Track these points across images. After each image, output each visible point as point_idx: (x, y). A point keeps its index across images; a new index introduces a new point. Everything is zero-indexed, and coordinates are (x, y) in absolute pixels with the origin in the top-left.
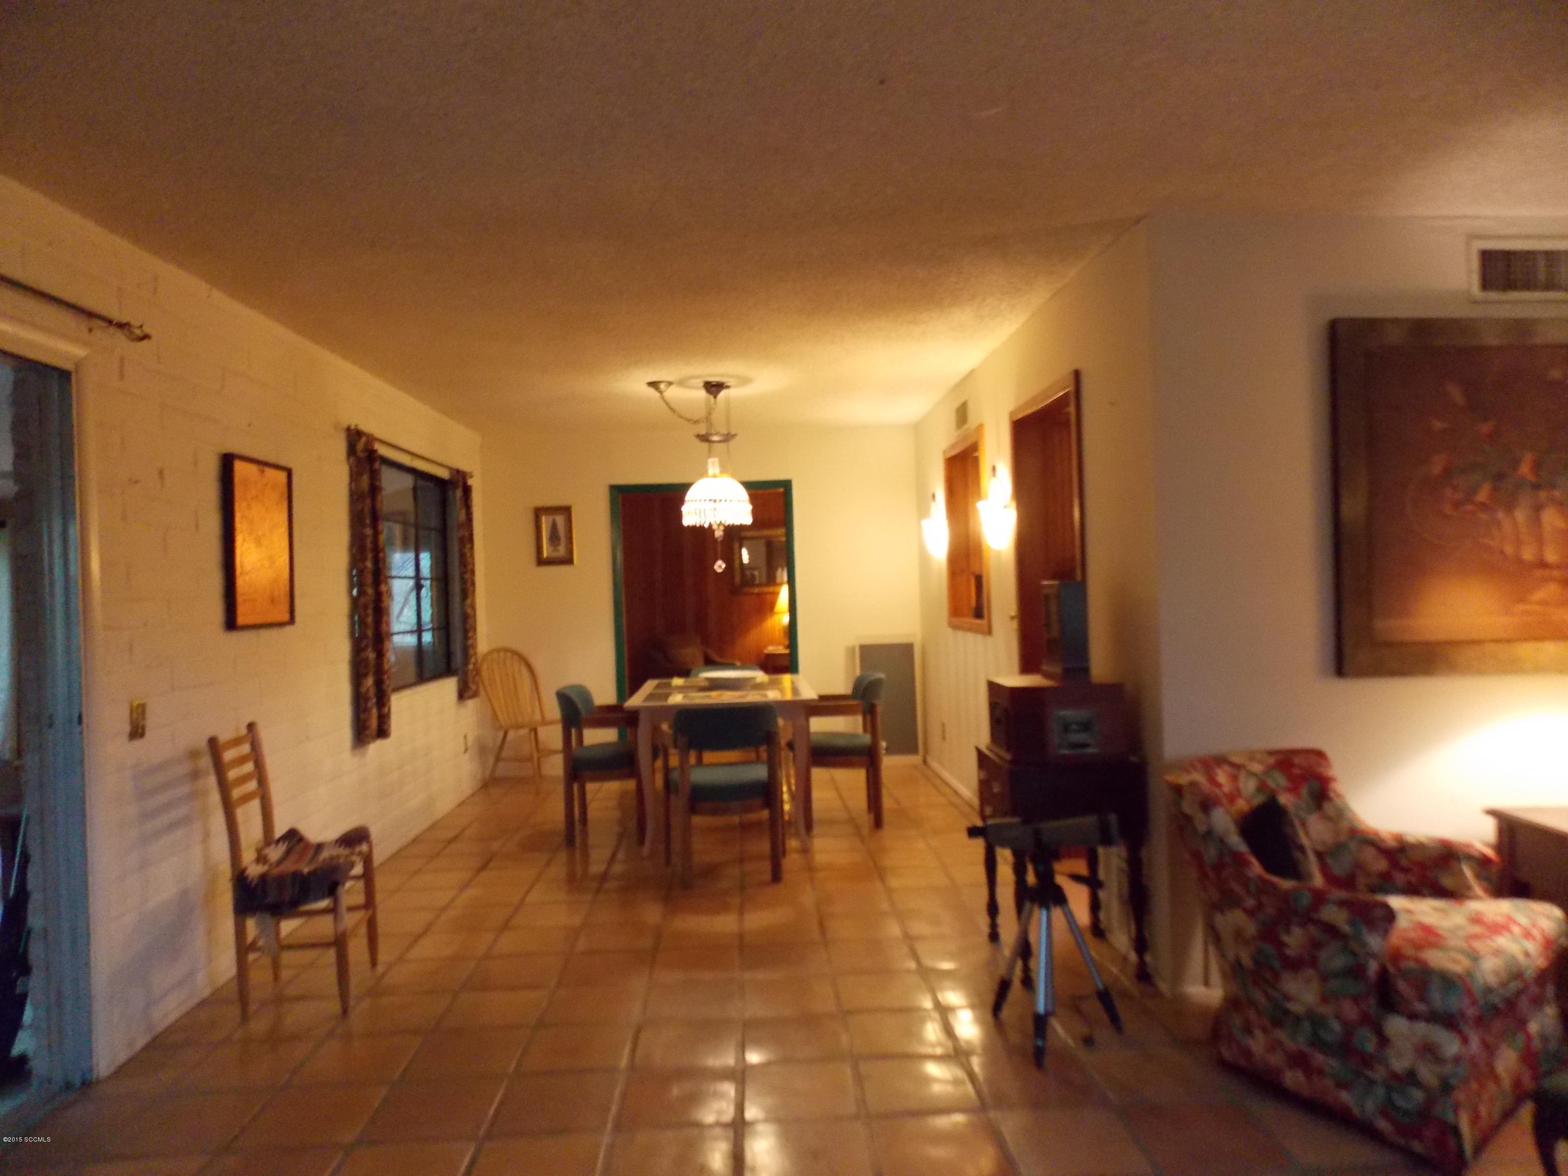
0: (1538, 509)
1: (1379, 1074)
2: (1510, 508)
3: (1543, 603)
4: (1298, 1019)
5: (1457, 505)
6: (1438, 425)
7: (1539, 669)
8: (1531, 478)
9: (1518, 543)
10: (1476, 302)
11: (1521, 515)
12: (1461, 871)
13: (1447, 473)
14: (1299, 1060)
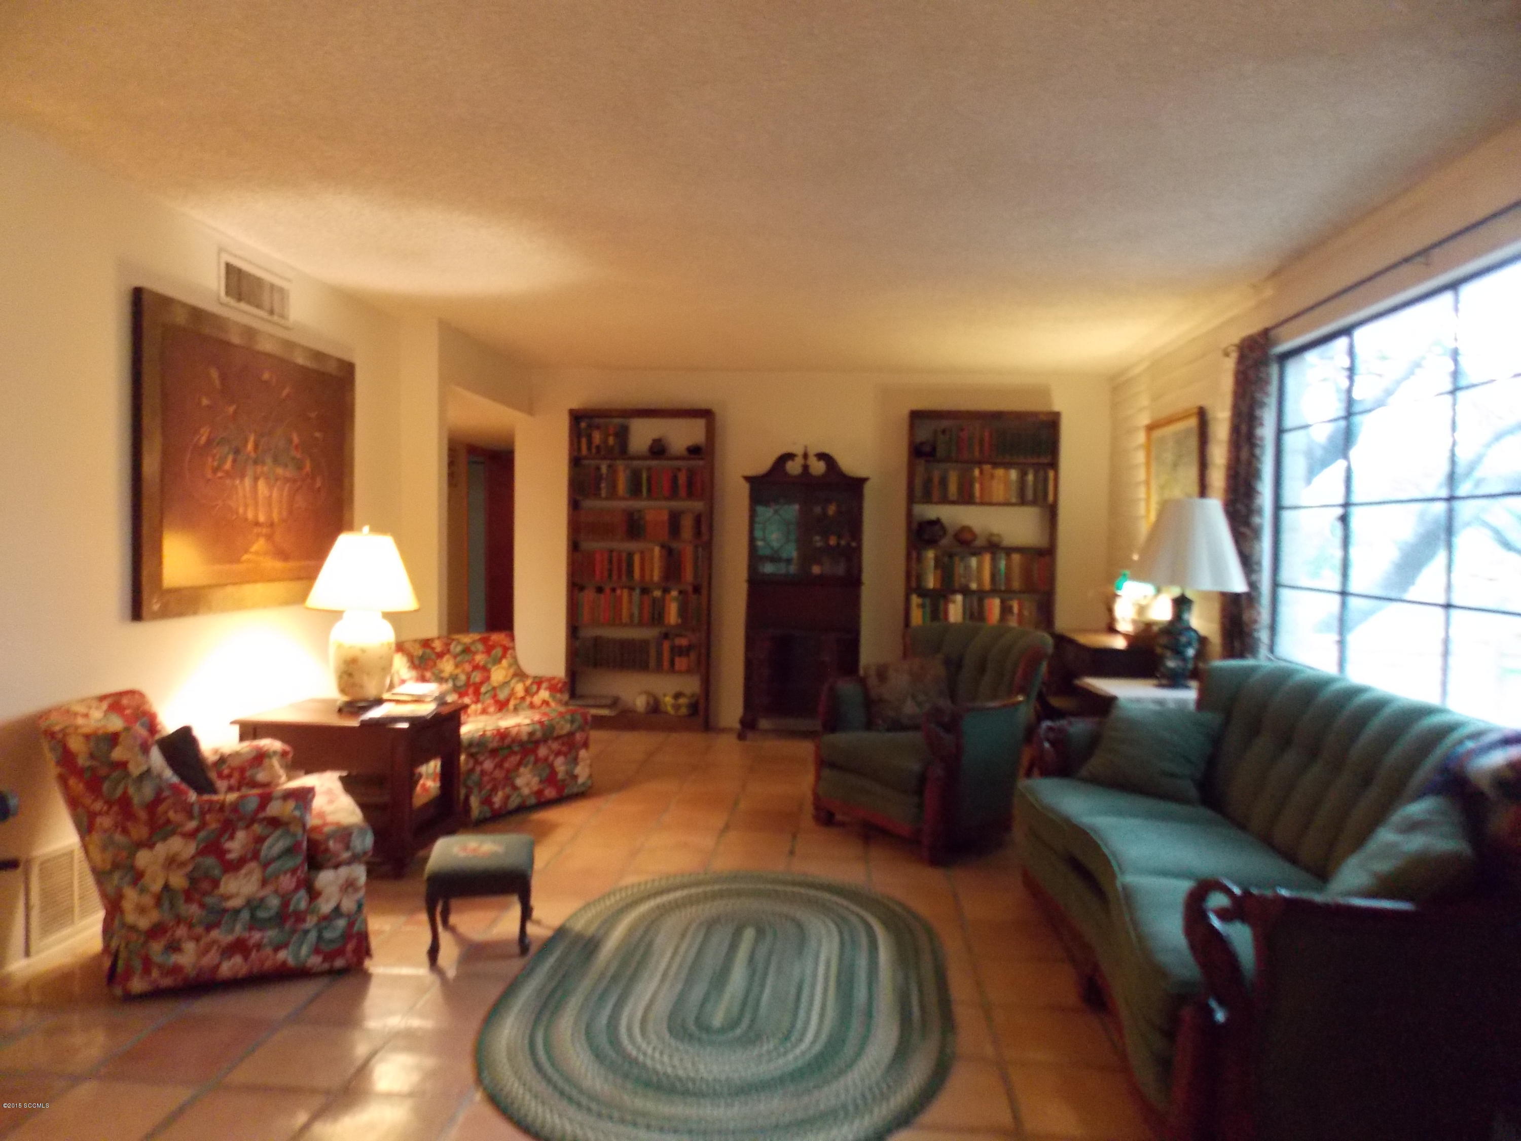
0: (256, 479)
1: (311, 922)
2: (242, 476)
3: (257, 553)
4: (237, 912)
5: (215, 470)
6: (205, 402)
7: (255, 606)
8: (253, 455)
9: (246, 506)
10: (222, 304)
11: (248, 482)
12: (272, 767)
13: (209, 442)
14: (240, 947)
